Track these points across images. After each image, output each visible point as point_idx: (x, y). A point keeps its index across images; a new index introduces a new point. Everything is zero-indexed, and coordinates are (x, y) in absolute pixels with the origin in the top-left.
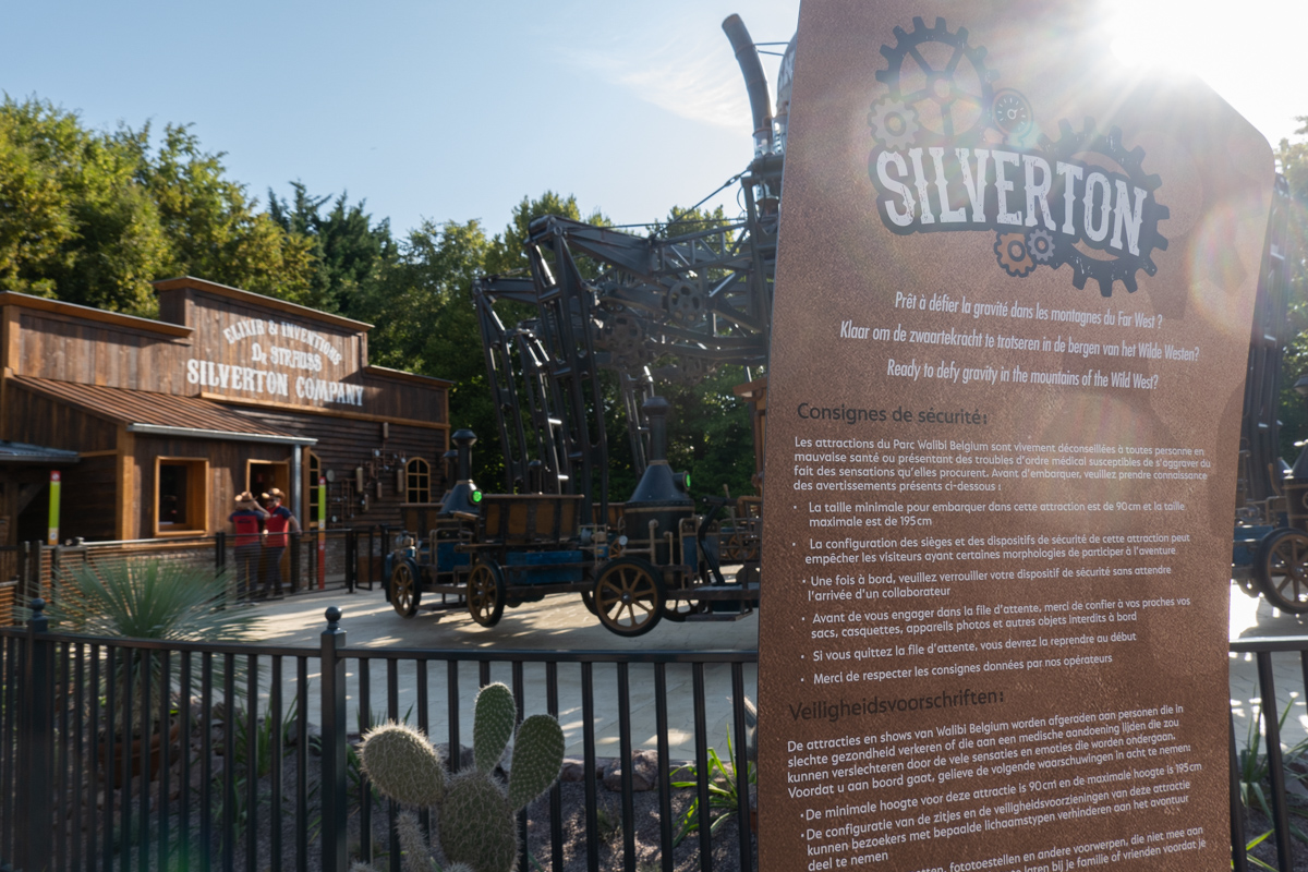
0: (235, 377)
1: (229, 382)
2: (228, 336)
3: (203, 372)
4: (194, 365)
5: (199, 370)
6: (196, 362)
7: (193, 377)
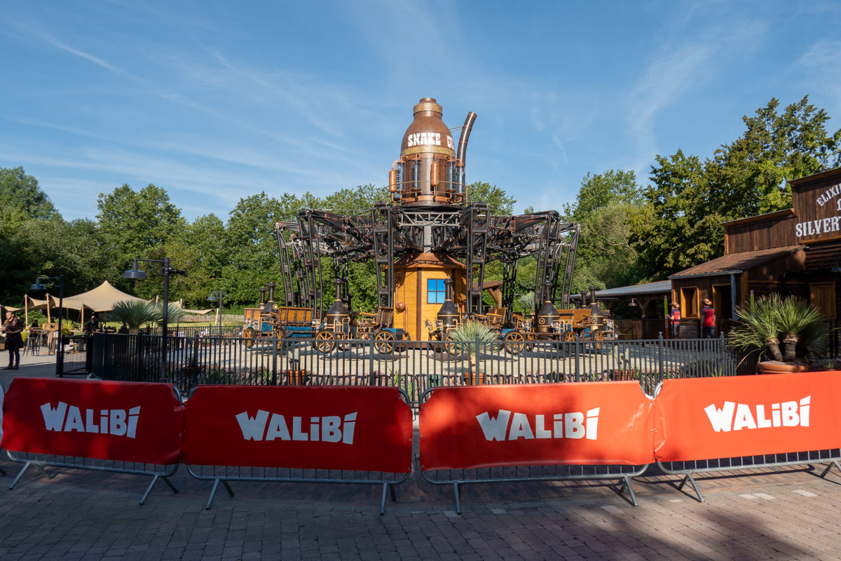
0: (825, 225)
1: (822, 229)
2: (819, 202)
3: (805, 229)
4: (799, 226)
5: (802, 229)
6: (801, 225)
7: (799, 233)
